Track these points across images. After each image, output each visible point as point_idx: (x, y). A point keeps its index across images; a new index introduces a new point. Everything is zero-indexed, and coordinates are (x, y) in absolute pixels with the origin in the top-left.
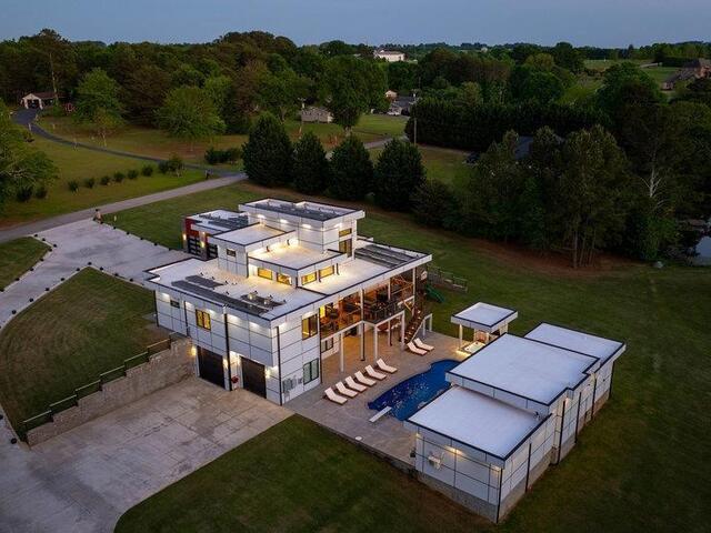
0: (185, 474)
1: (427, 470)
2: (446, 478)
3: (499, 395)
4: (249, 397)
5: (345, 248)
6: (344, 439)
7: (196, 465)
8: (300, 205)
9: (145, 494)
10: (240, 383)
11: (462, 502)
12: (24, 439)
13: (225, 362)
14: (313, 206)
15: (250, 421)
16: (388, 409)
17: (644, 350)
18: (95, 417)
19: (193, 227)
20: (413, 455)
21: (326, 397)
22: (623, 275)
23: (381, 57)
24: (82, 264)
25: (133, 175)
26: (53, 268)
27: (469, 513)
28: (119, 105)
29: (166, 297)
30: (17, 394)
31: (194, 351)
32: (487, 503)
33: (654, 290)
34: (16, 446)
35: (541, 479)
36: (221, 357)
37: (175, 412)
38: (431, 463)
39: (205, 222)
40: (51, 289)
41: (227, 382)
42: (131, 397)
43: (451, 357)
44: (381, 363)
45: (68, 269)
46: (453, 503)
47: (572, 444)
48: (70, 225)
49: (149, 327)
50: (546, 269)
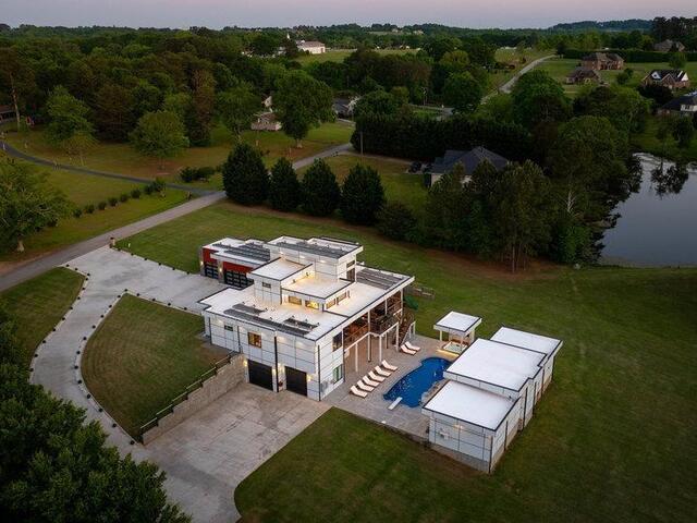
0: (268, 457)
1: (439, 442)
2: (453, 446)
3: (483, 386)
4: (293, 396)
5: (351, 277)
6: (372, 423)
7: (274, 450)
8: (310, 242)
9: (246, 473)
10: (284, 387)
11: (464, 461)
12: (140, 441)
13: (274, 371)
14: (322, 243)
15: (301, 415)
16: (399, 399)
17: (572, 340)
18: (184, 419)
19: (212, 256)
20: (428, 431)
21: (351, 392)
22: (552, 277)
23: (305, 49)
24: (120, 290)
25: (124, 199)
26: (97, 296)
27: (469, 468)
28: (89, 125)
29: (221, 322)
30: (119, 407)
31: (246, 363)
32: (482, 461)
33: (575, 289)
34: (135, 446)
35: (513, 441)
36: (271, 368)
37: (242, 411)
38: (442, 436)
39: (221, 252)
40: (105, 315)
41: (275, 386)
42: (206, 402)
43: (435, 355)
44: (385, 363)
45: (110, 297)
46: (458, 463)
47: (531, 416)
48: (92, 253)
49: (204, 346)
50: (490, 275)
